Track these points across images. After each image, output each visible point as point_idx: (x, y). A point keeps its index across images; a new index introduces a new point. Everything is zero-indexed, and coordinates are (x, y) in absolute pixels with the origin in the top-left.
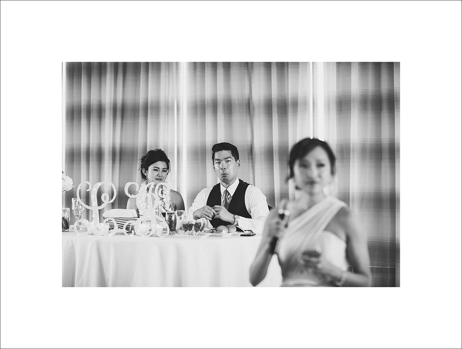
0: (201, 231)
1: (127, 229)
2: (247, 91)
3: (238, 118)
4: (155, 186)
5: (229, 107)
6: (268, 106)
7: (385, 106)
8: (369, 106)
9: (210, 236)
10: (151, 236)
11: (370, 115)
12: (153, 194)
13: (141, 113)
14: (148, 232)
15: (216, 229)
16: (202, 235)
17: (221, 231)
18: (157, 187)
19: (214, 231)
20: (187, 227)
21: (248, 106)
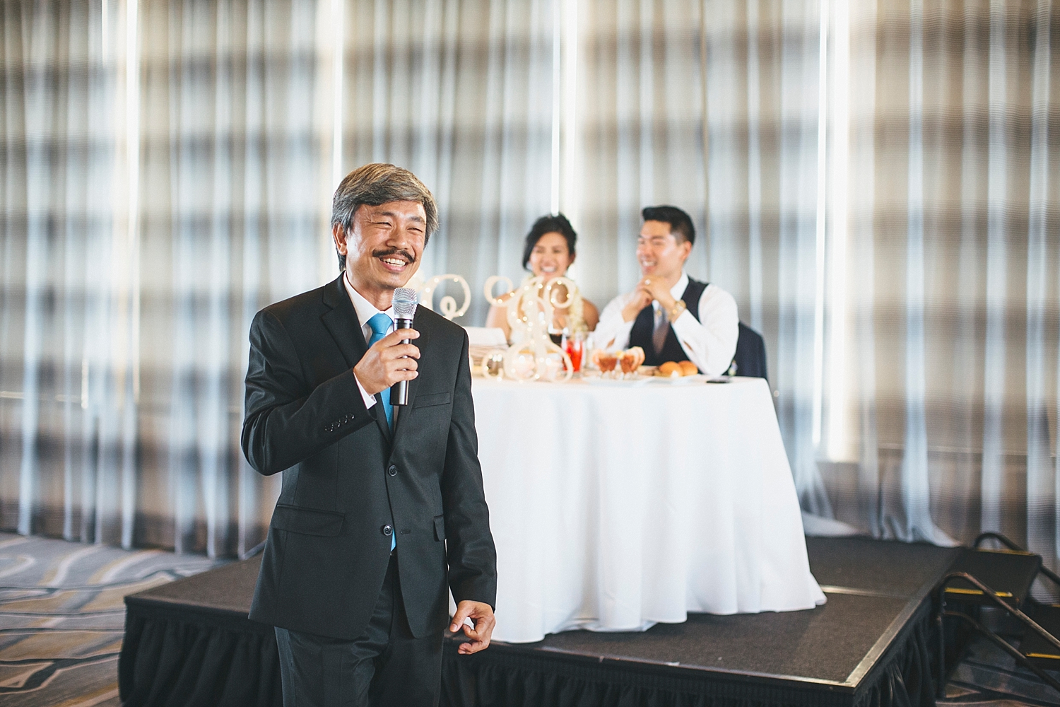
0: (633, 371)
1: (489, 365)
2: (697, 106)
3: (680, 157)
4: (544, 284)
5: (662, 135)
6: (742, 135)
7: (970, 137)
8: (940, 138)
9: (651, 382)
10: (537, 380)
11: (940, 155)
12: (540, 299)
13: (490, 144)
14: (531, 373)
15: (658, 369)
16: (635, 379)
17: (669, 373)
18: (549, 287)
19: (657, 372)
20: (607, 364)
21: (701, 135)
